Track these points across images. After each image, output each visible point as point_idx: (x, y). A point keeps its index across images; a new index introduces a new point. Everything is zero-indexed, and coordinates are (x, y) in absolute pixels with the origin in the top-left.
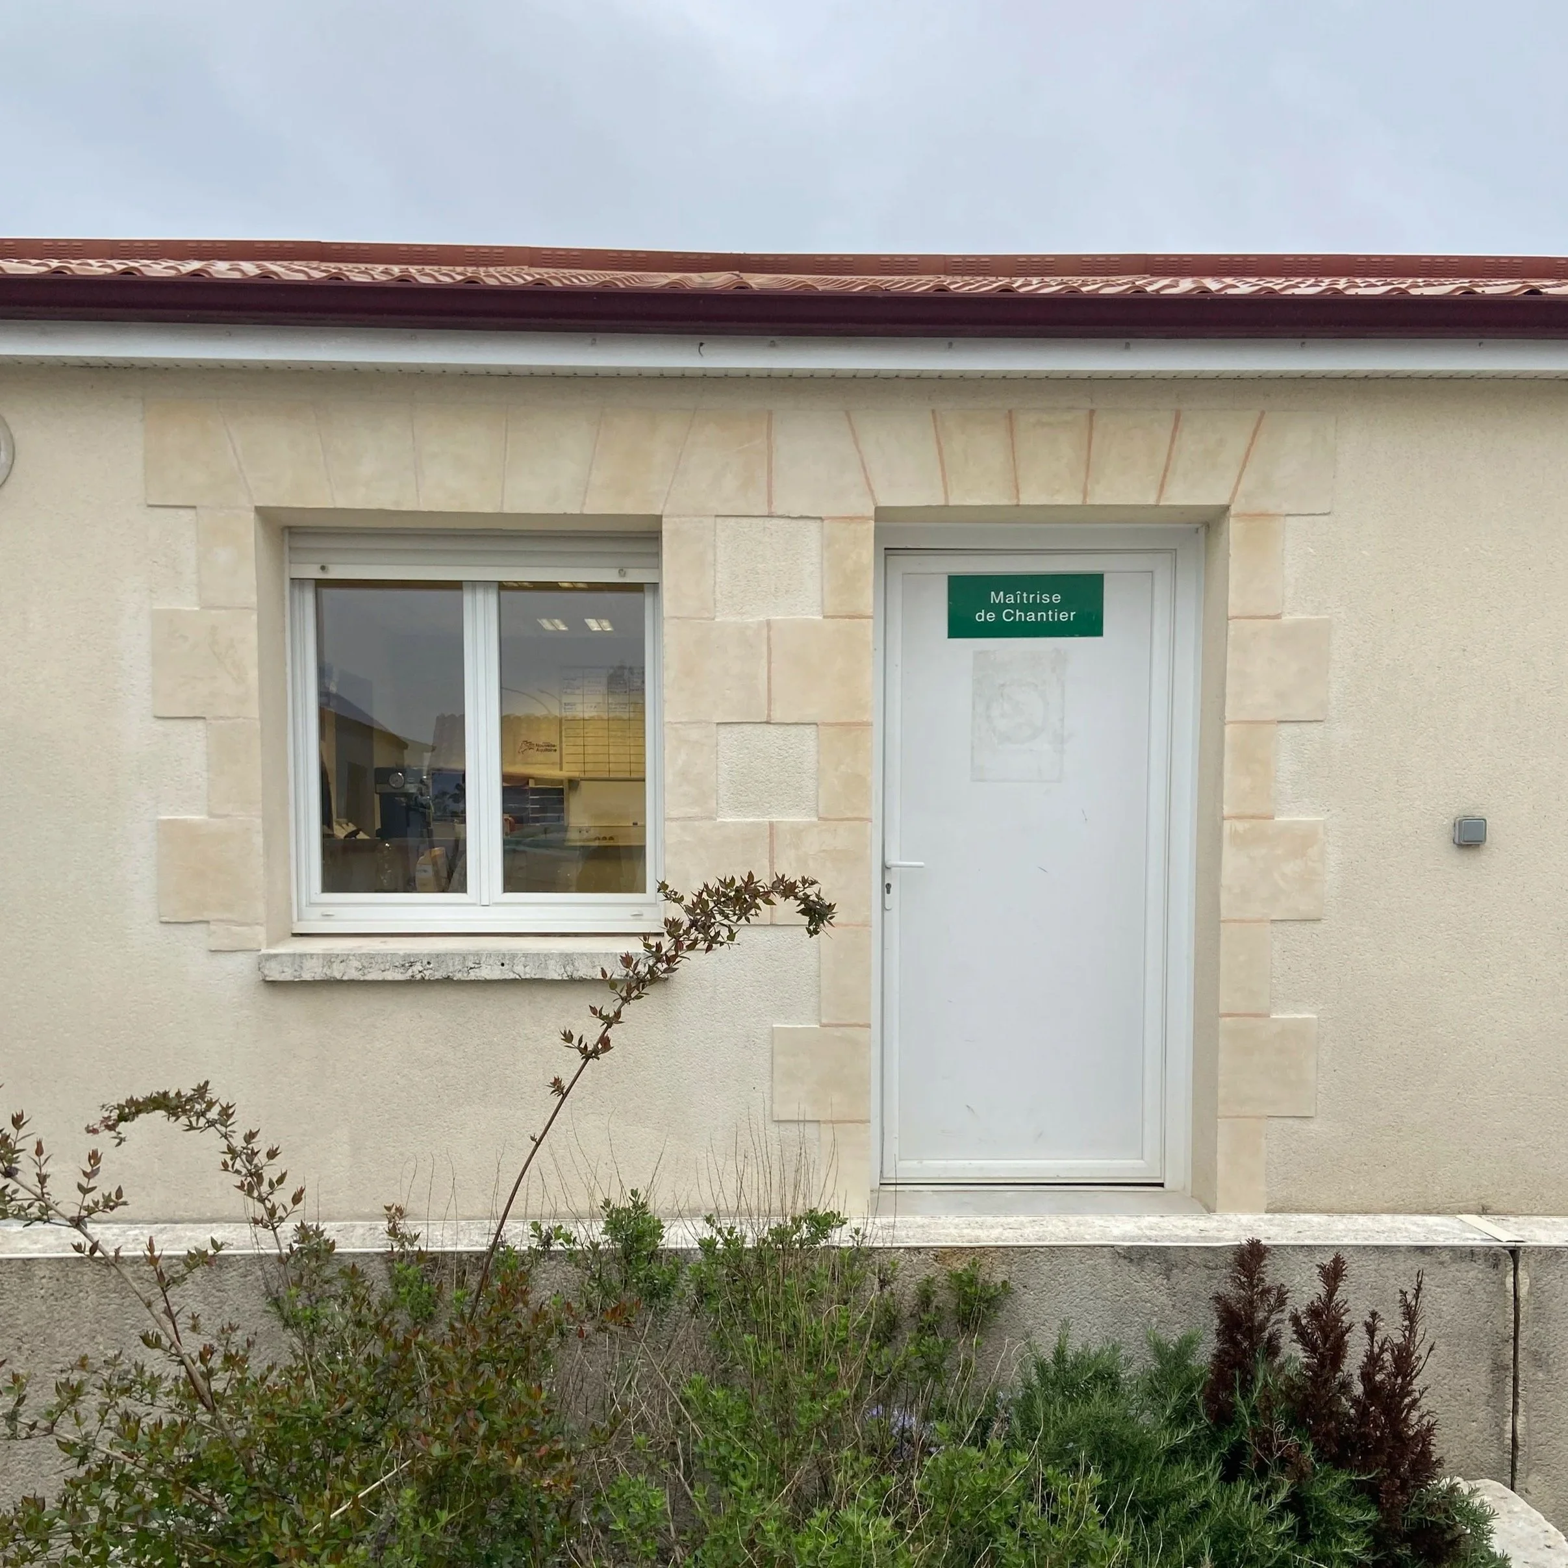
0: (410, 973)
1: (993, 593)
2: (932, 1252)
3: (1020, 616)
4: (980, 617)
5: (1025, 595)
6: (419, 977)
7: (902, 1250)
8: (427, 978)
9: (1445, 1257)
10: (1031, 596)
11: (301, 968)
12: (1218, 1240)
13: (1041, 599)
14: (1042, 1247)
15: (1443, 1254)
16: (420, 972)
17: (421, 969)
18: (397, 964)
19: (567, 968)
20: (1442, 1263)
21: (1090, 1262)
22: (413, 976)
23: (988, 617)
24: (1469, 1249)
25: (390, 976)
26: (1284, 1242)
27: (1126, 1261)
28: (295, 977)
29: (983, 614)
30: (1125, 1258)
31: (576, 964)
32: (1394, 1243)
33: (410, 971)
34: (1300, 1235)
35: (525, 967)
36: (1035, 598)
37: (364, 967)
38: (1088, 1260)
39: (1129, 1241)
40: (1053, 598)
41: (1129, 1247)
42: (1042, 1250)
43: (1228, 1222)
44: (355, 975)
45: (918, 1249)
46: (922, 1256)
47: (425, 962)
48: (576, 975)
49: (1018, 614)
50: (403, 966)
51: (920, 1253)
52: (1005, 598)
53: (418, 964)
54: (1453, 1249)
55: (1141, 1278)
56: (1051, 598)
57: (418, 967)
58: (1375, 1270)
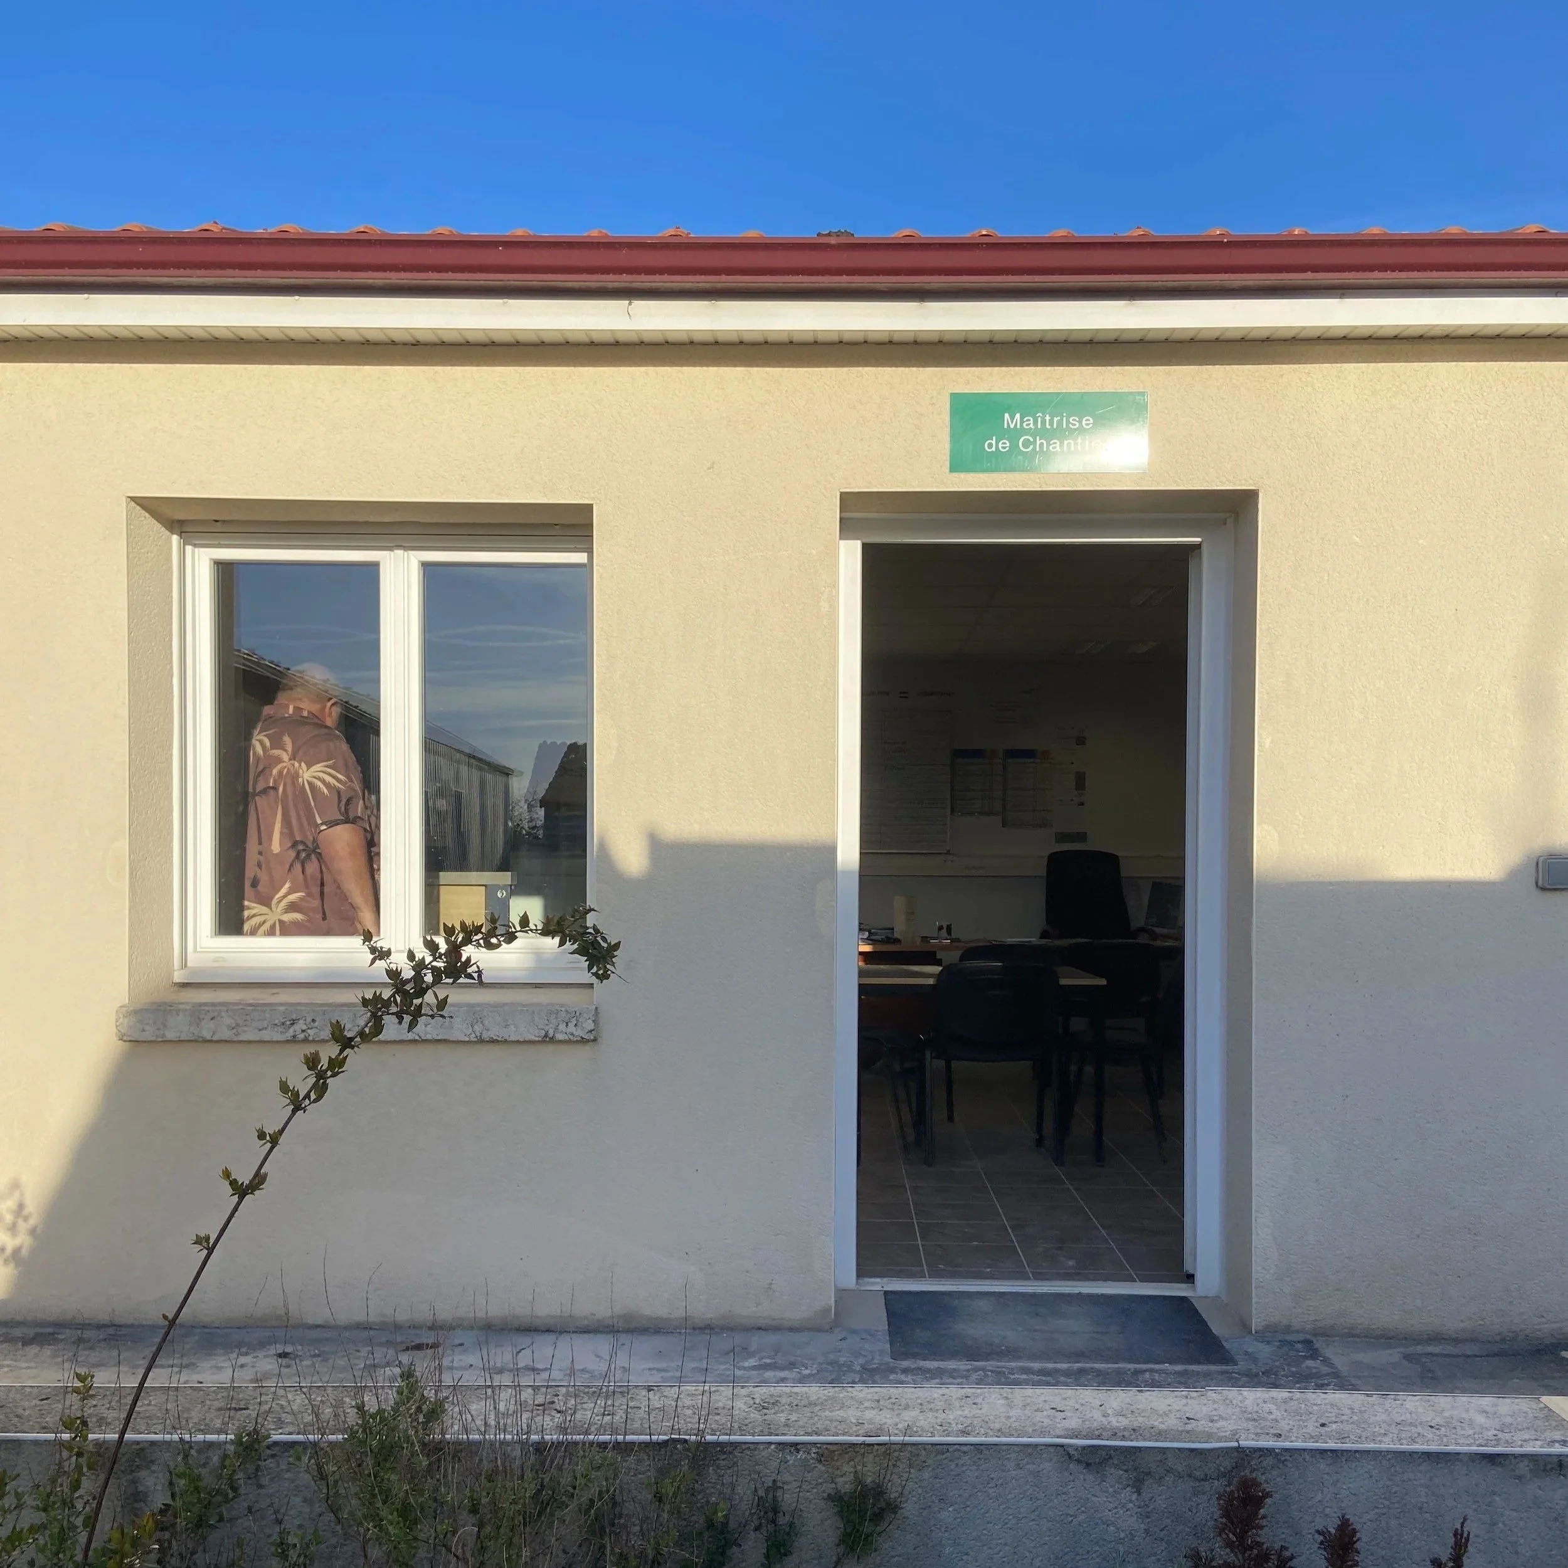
0: (291, 1032)
1: (1007, 416)
2: (814, 1450)
3: (1042, 444)
4: (990, 446)
5: (1048, 418)
6: (301, 1036)
7: (773, 1447)
8: (311, 1038)
9: (1523, 1468)
10: (1055, 419)
11: (165, 1026)
12: (1209, 1436)
13: (1068, 422)
14: (966, 1445)
15: (1521, 1465)
16: (303, 1031)
17: (304, 1027)
18: (276, 1022)
19: (476, 1027)
20: (1519, 1478)
21: (1031, 1467)
22: (294, 1036)
23: (1000, 445)
24: (1555, 1460)
25: (267, 1035)
26: (1299, 1444)
27: (1081, 1467)
28: (157, 1036)
29: (994, 442)
30: (1079, 1461)
31: (486, 1023)
32: (1452, 1448)
33: (291, 1030)
34: (1323, 1430)
35: (426, 1026)
36: (1060, 423)
37: (238, 1025)
38: (1028, 1463)
39: (1086, 1437)
40: (1084, 422)
41: (1084, 1448)
42: (965, 1448)
43: (1227, 1402)
44: (226, 1034)
45: (795, 1446)
46: (801, 1455)
47: (309, 1020)
48: (486, 1035)
49: (1038, 442)
50: (283, 1024)
51: (798, 1451)
52: (1022, 422)
53: (301, 1021)
54: (1533, 1458)
55: (1101, 1490)
56: (1080, 422)
57: (301, 1025)
58: (1427, 1487)
